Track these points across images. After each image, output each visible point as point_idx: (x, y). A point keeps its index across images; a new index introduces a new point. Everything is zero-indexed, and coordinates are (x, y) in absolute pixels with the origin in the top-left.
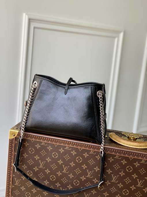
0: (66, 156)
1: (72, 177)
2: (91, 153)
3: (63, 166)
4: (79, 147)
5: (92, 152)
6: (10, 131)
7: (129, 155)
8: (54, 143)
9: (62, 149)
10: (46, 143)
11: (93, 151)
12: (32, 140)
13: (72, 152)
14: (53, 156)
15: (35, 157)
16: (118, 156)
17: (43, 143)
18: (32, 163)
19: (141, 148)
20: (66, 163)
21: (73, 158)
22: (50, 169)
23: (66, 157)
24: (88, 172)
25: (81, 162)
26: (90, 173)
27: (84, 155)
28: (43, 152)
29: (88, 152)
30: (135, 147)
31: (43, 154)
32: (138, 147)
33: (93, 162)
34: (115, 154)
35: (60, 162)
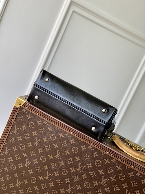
0: (63, 142)
1: (62, 165)
3: (58, 151)
4: (79, 138)
5: (90, 146)
6: (18, 99)
7: (127, 162)
8: (56, 125)
9: (62, 133)
10: (48, 123)
11: (92, 146)
12: (36, 115)
13: (70, 140)
14: (51, 138)
15: (33, 133)
16: (116, 160)
17: (45, 122)
18: (28, 138)
19: (140, 160)
20: (61, 149)
21: (70, 147)
22: (44, 150)
23: (63, 143)
24: (80, 166)
25: (76, 153)
26: (81, 167)
27: (82, 147)
28: (43, 130)
29: (87, 145)
30: (135, 157)
31: (42, 132)
32: (138, 159)
33: (88, 157)
34: (113, 157)
35: (56, 146)
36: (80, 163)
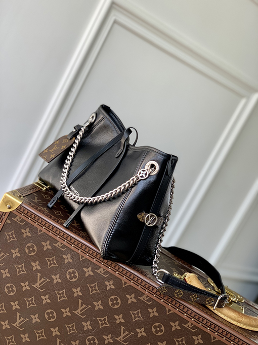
0: (93, 285)
1: (88, 329)
2: (141, 298)
3: (80, 301)
4: (124, 279)
5: (145, 296)
6: (6, 197)
7: (213, 330)
8: (79, 252)
9: (90, 268)
10: (64, 246)
11: (148, 296)
12: (41, 231)
13: (107, 283)
14: (68, 276)
15: (33, 264)
16: (192, 324)
17: (58, 244)
18: (22, 273)
19: (238, 324)
20: (87, 298)
21: (104, 295)
22: (53, 298)
23: (91, 287)
24: (122, 332)
25: (116, 307)
26: (125, 334)
27: (128, 296)
28: (53, 260)
29: (138, 294)
30: (228, 320)
31: (51, 264)
32: (235, 323)
33: (139, 317)
34: (188, 319)
35: (77, 292)
36: (123, 328)
